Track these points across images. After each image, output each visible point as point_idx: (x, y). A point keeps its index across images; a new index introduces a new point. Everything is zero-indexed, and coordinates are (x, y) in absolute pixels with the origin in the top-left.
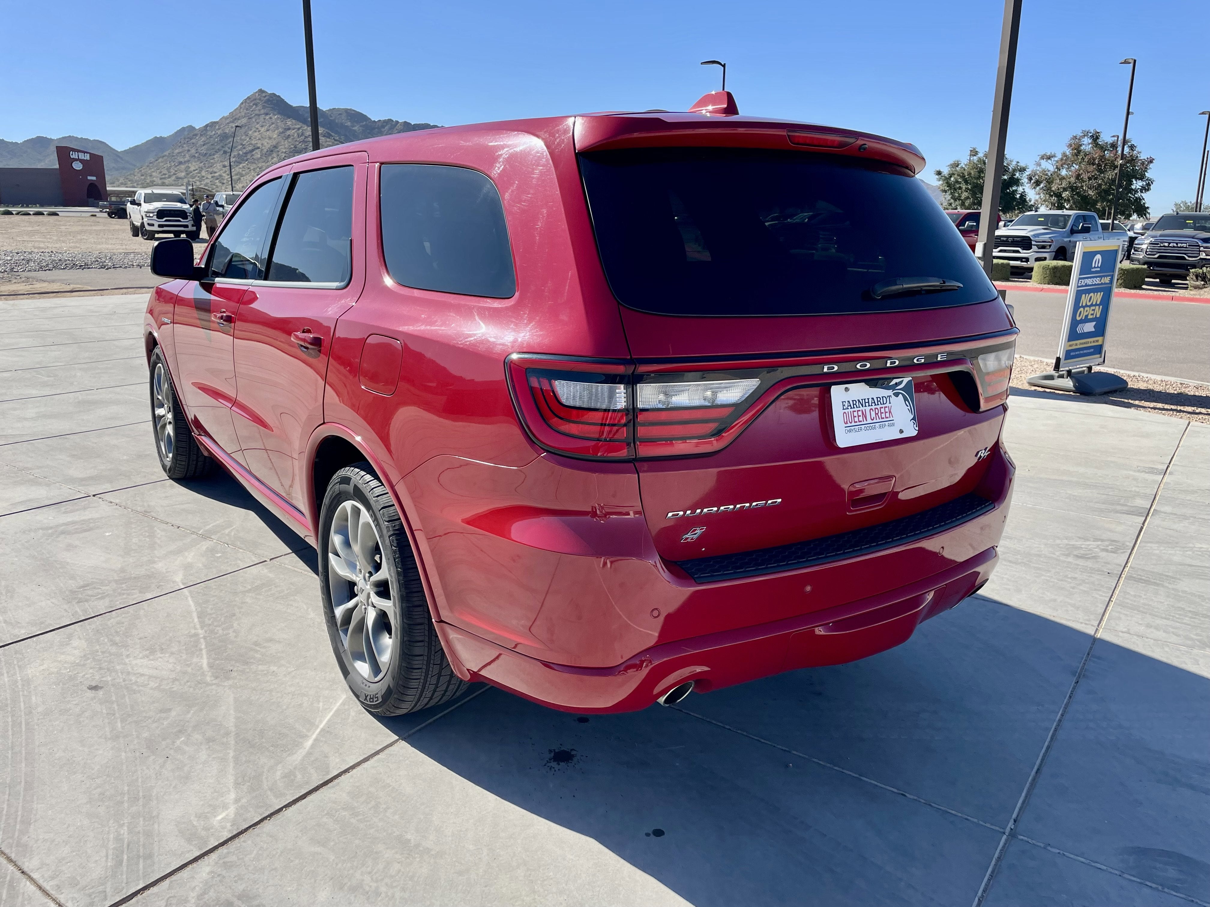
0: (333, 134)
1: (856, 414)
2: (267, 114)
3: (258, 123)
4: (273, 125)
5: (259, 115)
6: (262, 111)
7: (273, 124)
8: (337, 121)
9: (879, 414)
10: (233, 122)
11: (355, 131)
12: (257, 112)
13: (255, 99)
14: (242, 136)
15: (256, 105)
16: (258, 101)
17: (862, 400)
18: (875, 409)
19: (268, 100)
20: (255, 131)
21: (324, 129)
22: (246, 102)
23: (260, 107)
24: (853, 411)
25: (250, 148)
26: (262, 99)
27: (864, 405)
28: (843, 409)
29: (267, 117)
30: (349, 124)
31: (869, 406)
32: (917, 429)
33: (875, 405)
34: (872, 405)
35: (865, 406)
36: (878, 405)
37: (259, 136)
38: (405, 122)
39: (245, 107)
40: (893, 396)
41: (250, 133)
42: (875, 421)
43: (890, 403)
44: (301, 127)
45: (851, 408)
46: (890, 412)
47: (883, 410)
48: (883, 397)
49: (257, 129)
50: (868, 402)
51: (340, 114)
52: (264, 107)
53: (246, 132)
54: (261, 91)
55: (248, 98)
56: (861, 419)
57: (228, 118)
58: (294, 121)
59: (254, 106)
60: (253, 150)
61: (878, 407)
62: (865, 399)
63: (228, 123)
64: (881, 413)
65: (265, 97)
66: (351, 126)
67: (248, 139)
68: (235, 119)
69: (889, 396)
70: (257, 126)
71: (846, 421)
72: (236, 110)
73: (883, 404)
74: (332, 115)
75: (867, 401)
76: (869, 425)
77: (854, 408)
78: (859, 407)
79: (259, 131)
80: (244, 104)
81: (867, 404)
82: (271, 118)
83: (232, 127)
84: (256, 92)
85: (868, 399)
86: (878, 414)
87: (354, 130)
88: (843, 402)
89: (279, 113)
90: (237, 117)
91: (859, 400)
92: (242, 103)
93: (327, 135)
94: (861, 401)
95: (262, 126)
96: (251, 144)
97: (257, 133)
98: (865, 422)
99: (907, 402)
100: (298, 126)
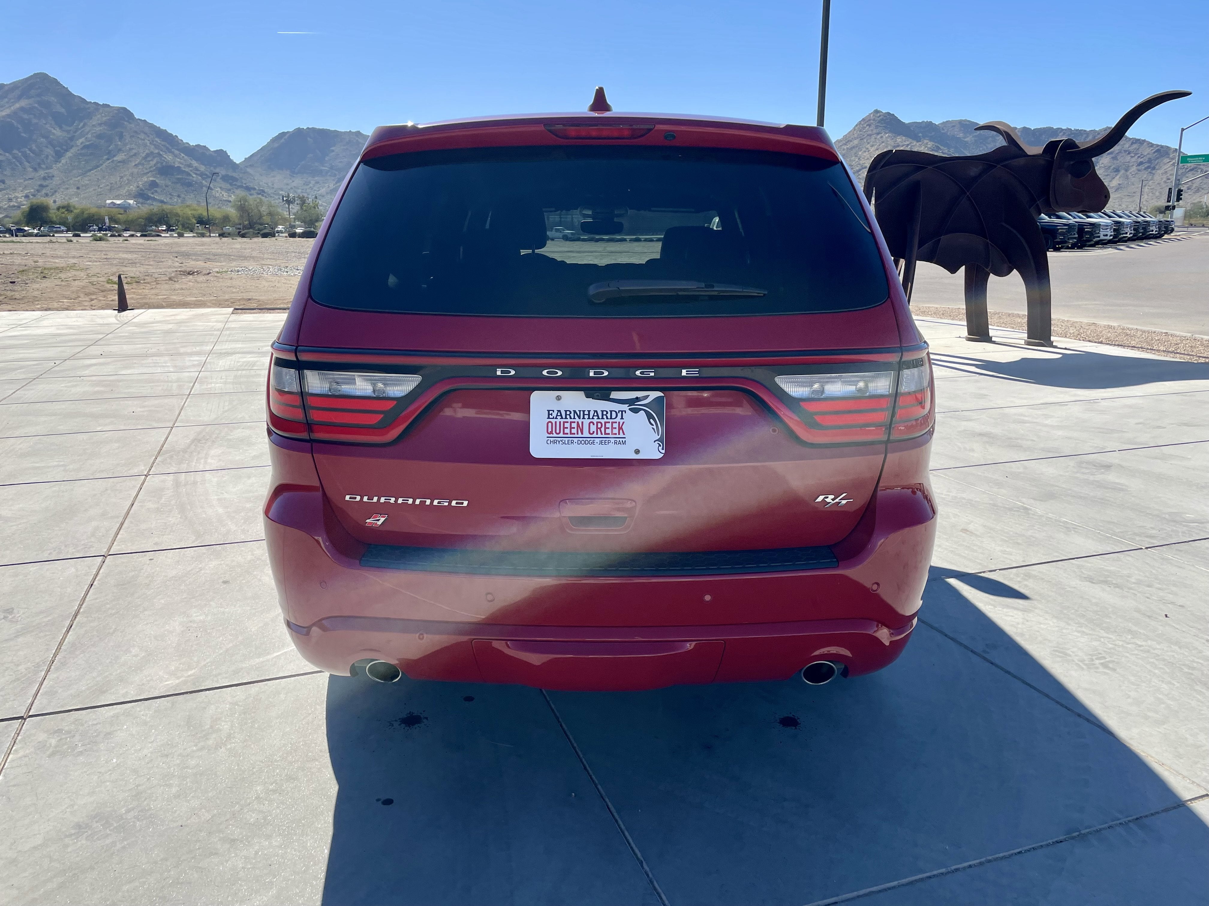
0: (942, 147)
1: (567, 425)
2: (878, 134)
3: (868, 143)
4: (883, 144)
5: (870, 135)
6: (875, 131)
7: (883, 142)
8: (949, 134)
9: (603, 429)
10: (845, 144)
11: (967, 142)
12: (870, 132)
13: (870, 120)
14: (852, 157)
15: (869, 125)
16: (872, 121)
17: (580, 411)
18: (597, 423)
19: (882, 120)
20: (865, 152)
21: (933, 143)
22: (860, 124)
23: (873, 127)
24: (564, 422)
25: (857, 168)
26: (876, 119)
27: (582, 417)
28: (549, 418)
29: (879, 137)
30: (961, 135)
31: (589, 418)
32: (663, 451)
33: (599, 418)
34: (593, 418)
35: (584, 418)
36: (603, 418)
37: (868, 156)
38: (1024, 128)
39: (859, 128)
40: (628, 412)
41: (860, 153)
42: (595, 435)
43: (622, 418)
44: (911, 143)
45: (562, 418)
46: (620, 428)
47: (608, 425)
48: (611, 411)
49: (868, 149)
50: (589, 415)
51: (954, 126)
52: (877, 127)
53: (856, 153)
54: (877, 111)
55: (863, 120)
56: (574, 431)
57: (841, 141)
58: (904, 138)
59: (868, 127)
60: (860, 170)
61: (603, 421)
62: (584, 411)
63: (841, 146)
64: (606, 428)
65: (880, 116)
66: (963, 138)
67: (857, 160)
68: (848, 141)
69: (622, 411)
70: (868, 146)
71: (550, 430)
72: (850, 132)
73: (611, 418)
74: (944, 128)
75: (586, 413)
76: (585, 439)
77: (566, 418)
78: (574, 418)
79: (868, 151)
80: (858, 126)
81: (586, 417)
82: (882, 137)
83: (844, 150)
84: (871, 113)
85: (589, 411)
86: (600, 429)
87: (965, 141)
88: (549, 411)
89: (890, 131)
90: (850, 139)
91: (575, 412)
92: (857, 125)
93: (935, 149)
94: (578, 413)
95: (872, 146)
96: (860, 164)
97: (867, 153)
98: (580, 435)
99: (651, 420)
100: (907, 143)
